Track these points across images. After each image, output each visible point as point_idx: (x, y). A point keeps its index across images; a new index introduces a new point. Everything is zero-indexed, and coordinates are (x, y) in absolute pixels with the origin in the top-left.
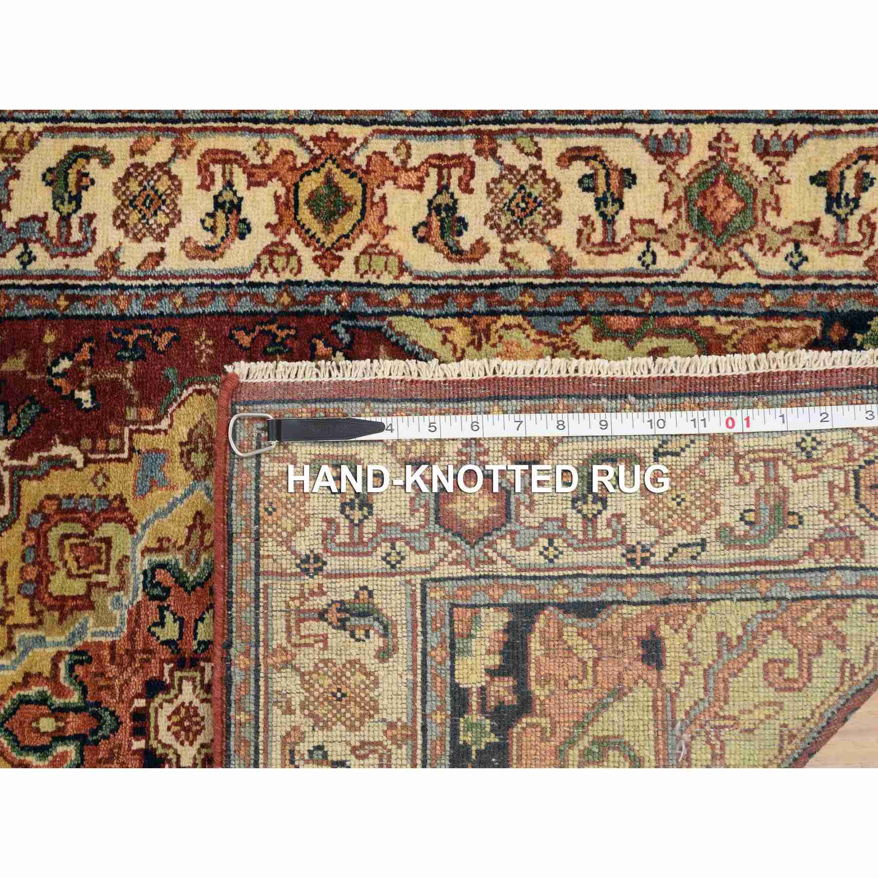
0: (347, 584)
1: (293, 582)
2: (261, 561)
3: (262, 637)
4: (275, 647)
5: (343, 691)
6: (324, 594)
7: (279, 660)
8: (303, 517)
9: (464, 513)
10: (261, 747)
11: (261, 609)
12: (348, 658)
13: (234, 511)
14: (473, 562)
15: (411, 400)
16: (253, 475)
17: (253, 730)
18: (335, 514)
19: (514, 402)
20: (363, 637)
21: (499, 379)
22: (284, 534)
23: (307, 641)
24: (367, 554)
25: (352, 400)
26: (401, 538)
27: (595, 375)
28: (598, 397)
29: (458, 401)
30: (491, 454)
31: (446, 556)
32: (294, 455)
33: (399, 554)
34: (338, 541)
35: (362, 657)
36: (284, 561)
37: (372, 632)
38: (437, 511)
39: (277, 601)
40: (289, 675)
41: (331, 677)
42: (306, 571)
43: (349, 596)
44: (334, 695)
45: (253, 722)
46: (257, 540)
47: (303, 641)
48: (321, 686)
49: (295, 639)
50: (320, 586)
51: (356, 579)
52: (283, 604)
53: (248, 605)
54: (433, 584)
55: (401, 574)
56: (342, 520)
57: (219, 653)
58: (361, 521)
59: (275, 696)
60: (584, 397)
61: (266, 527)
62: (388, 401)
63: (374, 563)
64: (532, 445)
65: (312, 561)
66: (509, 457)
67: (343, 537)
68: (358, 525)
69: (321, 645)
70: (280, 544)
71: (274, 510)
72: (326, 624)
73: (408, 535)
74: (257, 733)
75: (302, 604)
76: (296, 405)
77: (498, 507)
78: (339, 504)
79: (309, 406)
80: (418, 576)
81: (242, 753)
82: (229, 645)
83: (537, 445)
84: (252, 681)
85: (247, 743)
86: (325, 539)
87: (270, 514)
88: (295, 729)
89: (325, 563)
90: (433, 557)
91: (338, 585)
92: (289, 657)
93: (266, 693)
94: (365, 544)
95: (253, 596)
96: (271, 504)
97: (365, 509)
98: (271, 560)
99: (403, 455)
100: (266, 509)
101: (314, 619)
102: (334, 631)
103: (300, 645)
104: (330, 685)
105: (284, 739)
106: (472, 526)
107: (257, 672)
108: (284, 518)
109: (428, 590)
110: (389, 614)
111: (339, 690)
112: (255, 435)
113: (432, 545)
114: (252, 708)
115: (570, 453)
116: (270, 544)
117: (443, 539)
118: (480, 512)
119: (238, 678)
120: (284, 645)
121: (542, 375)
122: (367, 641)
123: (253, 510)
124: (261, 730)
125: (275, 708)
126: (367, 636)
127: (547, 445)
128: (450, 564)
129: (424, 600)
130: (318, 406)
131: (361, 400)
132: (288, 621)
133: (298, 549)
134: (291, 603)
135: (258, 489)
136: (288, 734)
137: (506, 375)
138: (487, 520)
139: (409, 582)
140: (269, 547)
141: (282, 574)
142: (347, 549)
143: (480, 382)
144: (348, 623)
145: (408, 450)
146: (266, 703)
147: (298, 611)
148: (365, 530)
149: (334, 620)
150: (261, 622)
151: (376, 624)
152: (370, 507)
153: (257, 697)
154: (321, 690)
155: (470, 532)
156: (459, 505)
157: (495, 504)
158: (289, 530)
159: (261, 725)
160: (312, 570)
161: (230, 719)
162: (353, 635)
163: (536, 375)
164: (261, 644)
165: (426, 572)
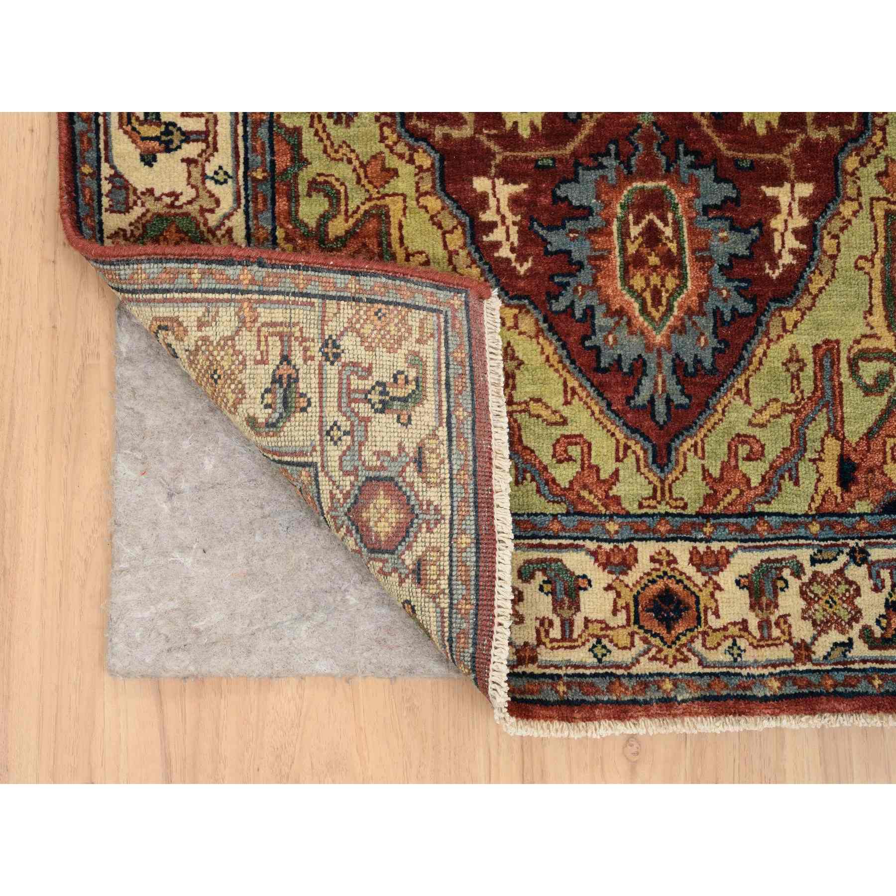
0: (313, 386)
1: (316, 331)
2: (334, 302)
3: (267, 297)
4: (259, 310)
5: (219, 381)
6: (305, 361)
7: (246, 314)
8: (373, 345)
9: (375, 508)
10: (168, 296)
11: (292, 298)
12: (247, 386)
13: (378, 279)
14: (334, 513)
15: (475, 456)
16: (409, 302)
17: (184, 286)
18: (376, 376)
19: (474, 559)
20: (265, 401)
21: (494, 545)
22: (358, 326)
23: (263, 343)
24: (340, 406)
25: (473, 400)
26: (353, 441)
27: (494, 644)
28: (475, 644)
29: (475, 502)
30: (428, 535)
31: (338, 487)
32: (425, 342)
33: (340, 439)
34: (352, 377)
35: (248, 400)
36: (334, 324)
37: (270, 411)
38: (378, 479)
39: (300, 314)
40: (232, 324)
41: (230, 369)
42: (325, 345)
43: (302, 387)
44: (215, 371)
45: (191, 286)
46: (354, 299)
47: (263, 339)
48: (222, 358)
49: (264, 330)
50: (312, 358)
51: (317, 395)
52: (297, 320)
53: (297, 285)
54: (312, 474)
55: (321, 440)
56: (370, 382)
57: (254, 254)
58: (369, 401)
59: (214, 309)
60: (475, 629)
61: (365, 308)
62: (474, 434)
63: (332, 414)
64: (435, 577)
65: (335, 350)
66: (424, 554)
67: (356, 383)
68: (366, 398)
69: (259, 358)
70: (350, 321)
71: (380, 318)
72: (278, 362)
73: (357, 448)
74: (182, 291)
75: (296, 339)
76: (467, 347)
77: (380, 541)
78: (385, 380)
79: (467, 360)
80: (319, 459)
81: (164, 276)
82: (261, 265)
83: (435, 582)
84: (229, 287)
85: (172, 281)
86: (355, 364)
87: (376, 314)
88: (186, 331)
89: (332, 363)
90: (337, 474)
91: (312, 376)
92: (248, 325)
93: (218, 301)
94: (349, 405)
95: (305, 291)
96: (384, 315)
97: (380, 406)
98: (336, 311)
99: (427, 446)
100: (380, 310)
101: (282, 351)
102: (271, 371)
103: (259, 336)
104: (223, 367)
105: (176, 320)
106: (364, 515)
107: (236, 291)
108: (372, 327)
109: (307, 469)
110: (285, 429)
111: (219, 377)
112: (441, 308)
113: (347, 473)
114: (204, 286)
115: (427, 614)
116: (350, 311)
117: (352, 485)
118: (376, 522)
119: (231, 272)
120: (259, 319)
121: (497, 589)
122: (262, 406)
123: (379, 298)
124: (184, 295)
125: (203, 309)
126: (267, 406)
127: (434, 591)
128: (331, 492)
129: (298, 464)
130: (468, 368)
131: (474, 409)
132: (281, 324)
133: (345, 338)
134: (298, 328)
135: (397, 304)
136: (180, 324)
137: (498, 552)
138: (369, 529)
139: (314, 450)
140: (347, 310)
141: (323, 321)
142: (344, 386)
143: (492, 526)
144: (278, 385)
145: (433, 451)
146: (208, 301)
147: (291, 335)
148: (361, 405)
149: (281, 372)
150: (281, 297)
151: (277, 415)
152: (382, 411)
153: (213, 291)
154: (218, 358)
155: (359, 512)
156: (382, 501)
157: (383, 539)
158: (362, 331)
159: (188, 295)
160: (326, 350)
161: (195, 263)
162: (267, 391)
163: (497, 582)
164: (261, 297)
165: (323, 466)
